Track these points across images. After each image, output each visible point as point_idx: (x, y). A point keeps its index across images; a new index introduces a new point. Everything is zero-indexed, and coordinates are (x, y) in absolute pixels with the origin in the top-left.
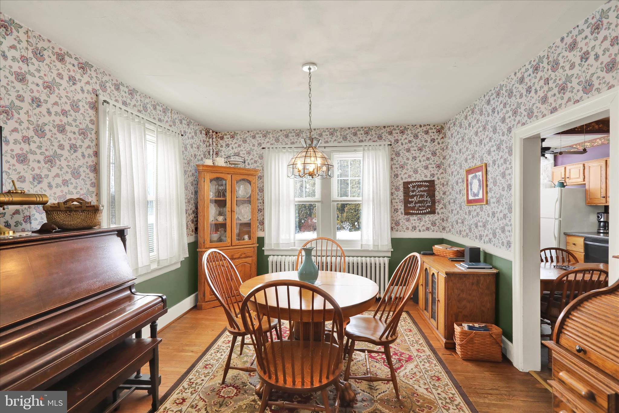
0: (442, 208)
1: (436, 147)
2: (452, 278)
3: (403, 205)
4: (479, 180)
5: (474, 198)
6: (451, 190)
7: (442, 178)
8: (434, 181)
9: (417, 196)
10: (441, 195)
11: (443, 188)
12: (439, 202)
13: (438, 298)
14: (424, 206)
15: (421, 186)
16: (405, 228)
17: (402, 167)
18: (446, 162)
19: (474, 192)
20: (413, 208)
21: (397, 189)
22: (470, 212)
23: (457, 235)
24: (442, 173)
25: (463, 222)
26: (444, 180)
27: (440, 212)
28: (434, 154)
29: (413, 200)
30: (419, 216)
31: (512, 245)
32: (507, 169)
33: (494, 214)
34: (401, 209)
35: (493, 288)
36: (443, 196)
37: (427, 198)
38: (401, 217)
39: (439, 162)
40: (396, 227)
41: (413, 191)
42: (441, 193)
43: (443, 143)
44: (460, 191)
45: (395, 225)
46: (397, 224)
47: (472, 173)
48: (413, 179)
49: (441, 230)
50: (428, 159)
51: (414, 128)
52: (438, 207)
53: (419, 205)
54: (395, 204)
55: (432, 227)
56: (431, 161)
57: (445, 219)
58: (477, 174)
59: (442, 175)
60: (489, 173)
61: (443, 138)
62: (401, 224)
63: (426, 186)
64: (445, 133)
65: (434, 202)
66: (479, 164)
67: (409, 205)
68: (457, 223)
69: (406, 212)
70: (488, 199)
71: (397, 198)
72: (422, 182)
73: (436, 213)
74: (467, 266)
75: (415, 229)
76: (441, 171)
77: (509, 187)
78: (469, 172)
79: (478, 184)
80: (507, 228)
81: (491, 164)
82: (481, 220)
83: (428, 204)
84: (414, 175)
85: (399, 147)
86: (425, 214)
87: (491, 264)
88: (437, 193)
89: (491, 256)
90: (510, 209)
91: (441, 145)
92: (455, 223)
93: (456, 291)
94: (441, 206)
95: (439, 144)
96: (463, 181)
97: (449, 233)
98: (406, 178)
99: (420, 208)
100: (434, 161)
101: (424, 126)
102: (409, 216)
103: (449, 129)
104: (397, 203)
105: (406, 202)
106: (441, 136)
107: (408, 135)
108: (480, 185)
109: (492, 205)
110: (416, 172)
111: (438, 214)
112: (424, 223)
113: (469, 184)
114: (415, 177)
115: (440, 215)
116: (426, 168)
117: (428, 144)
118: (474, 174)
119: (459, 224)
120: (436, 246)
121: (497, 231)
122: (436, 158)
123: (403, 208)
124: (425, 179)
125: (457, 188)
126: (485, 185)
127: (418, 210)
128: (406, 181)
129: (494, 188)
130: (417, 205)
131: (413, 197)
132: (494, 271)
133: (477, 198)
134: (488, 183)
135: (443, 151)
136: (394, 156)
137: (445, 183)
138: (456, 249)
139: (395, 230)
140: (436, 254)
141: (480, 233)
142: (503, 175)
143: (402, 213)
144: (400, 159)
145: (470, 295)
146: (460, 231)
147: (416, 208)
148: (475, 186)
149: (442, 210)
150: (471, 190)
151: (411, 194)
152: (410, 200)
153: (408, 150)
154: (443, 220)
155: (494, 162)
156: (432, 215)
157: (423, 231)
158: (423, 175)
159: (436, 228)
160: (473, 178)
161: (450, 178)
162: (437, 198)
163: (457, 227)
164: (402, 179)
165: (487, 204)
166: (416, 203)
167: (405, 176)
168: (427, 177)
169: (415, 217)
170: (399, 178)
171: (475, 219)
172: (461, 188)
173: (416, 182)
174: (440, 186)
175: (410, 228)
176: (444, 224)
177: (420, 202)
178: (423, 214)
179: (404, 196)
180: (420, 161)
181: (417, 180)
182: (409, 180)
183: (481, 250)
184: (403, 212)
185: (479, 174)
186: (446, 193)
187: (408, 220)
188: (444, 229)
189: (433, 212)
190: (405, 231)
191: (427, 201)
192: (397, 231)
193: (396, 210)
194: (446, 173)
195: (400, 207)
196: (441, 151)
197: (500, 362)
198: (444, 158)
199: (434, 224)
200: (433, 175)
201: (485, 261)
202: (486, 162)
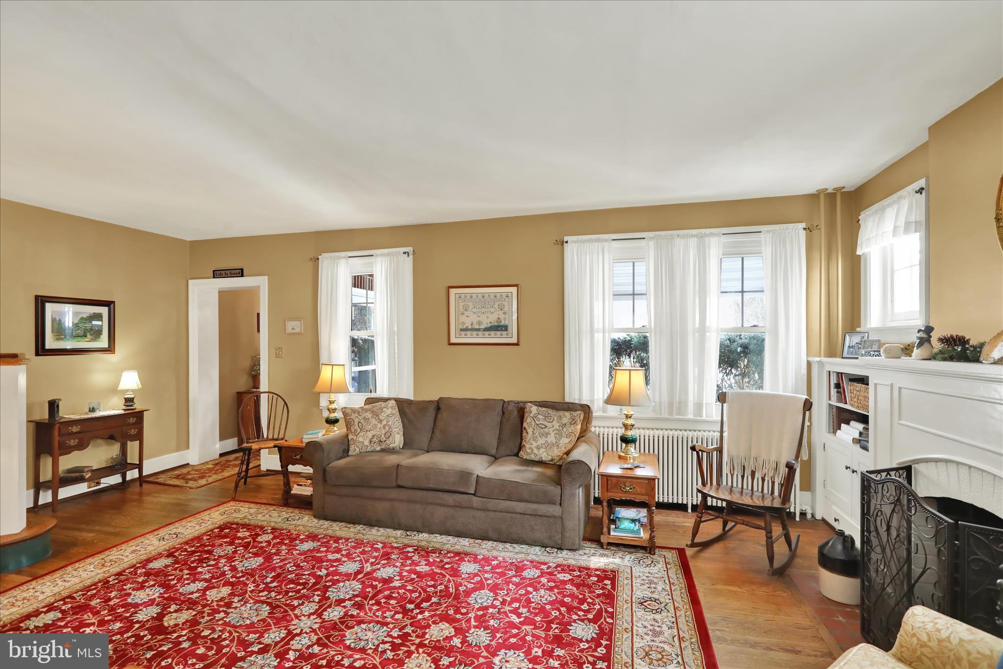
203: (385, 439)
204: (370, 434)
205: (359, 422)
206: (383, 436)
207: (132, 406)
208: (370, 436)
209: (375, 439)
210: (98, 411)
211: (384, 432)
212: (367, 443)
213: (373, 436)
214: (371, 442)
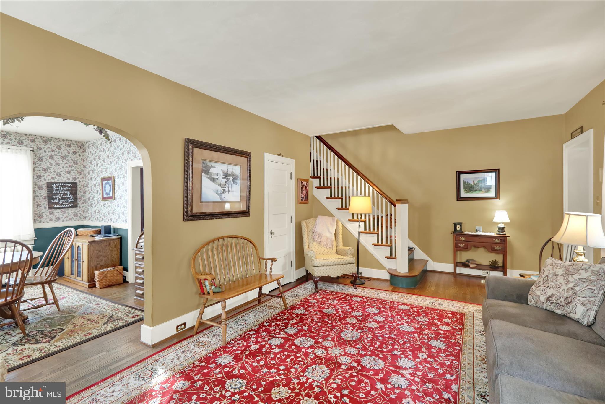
0: (83, 203)
1: (77, 157)
2: (93, 244)
3: (47, 201)
4: (110, 185)
5: (107, 196)
6: (90, 190)
7: (83, 181)
8: (76, 183)
9: (61, 194)
10: (82, 193)
11: (83, 189)
12: (80, 198)
13: (82, 260)
14: (67, 202)
15: (65, 186)
16: (48, 219)
17: (45, 170)
18: (86, 171)
19: (107, 193)
20: (57, 204)
21: (40, 188)
22: (104, 205)
23: (95, 221)
24: (83, 178)
25: (99, 212)
26: (85, 182)
27: (81, 206)
28: (76, 163)
29: (56, 197)
30: (62, 209)
31: (128, 221)
32: (125, 181)
33: (118, 205)
34: (44, 204)
35: (119, 246)
36: (84, 194)
37: (70, 195)
38: (44, 210)
39: (80, 170)
40: (39, 219)
41: (57, 190)
42: (82, 192)
43: (83, 156)
44: (97, 191)
45: (37, 217)
46: (40, 216)
47: (106, 181)
48: (56, 181)
49: (82, 219)
50: (70, 166)
51: (57, 141)
52: (80, 202)
53: (62, 201)
54: (38, 200)
55: (74, 218)
56: (73, 168)
57: (85, 211)
58: (109, 181)
59: (82, 179)
60: (116, 182)
61: (83, 152)
62: (45, 216)
63: (69, 187)
64: (85, 149)
65: (76, 199)
66: (110, 175)
67: (53, 201)
68: (95, 213)
69: (50, 206)
70: (115, 196)
71: (39, 195)
72: (66, 183)
73: (78, 207)
74: (103, 236)
75: (59, 220)
76: (82, 176)
77: (126, 190)
78: (103, 179)
79: (109, 188)
80: (125, 212)
81: (117, 177)
82: (111, 209)
83: (71, 200)
84: (57, 177)
85: (42, 154)
86: (68, 207)
87: (117, 234)
88: (78, 192)
89: (118, 229)
90: (126, 202)
91: (81, 157)
92: (93, 213)
93: (96, 252)
94: (82, 201)
95: (80, 156)
96: (99, 185)
97: (89, 221)
98: (49, 179)
99: (63, 203)
100: (75, 168)
101: (67, 140)
102: (52, 210)
103: (88, 147)
104: (40, 199)
105: (50, 199)
106: (82, 150)
107: (51, 145)
108: (110, 188)
109: (117, 200)
110: (59, 175)
111: (80, 207)
112: (67, 215)
113: (104, 187)
114: (58, 179)
115: (81, 208)
116: (69, 172)
117: (70, 155)
118: (107, 181)
119: (97, 213)
120: (79, 229)
121: (120, 214)
122: (78, 166)
123: (47, 203)
124: (67, 181)
125: (95, 189)
126: (113, 188)
127: (62, 204)
128: (49, 181)
129: (118, 191)
130: (61, 201)
131: (56, 194)
132: (119, 237)
133: (109, 196)
134: (115, 188)
135: (84, 161)
136: (37, 161)
137: (85, 185)
138: (95, 229)
139: (38, 222)
140: (80, 235)
141: (111, 217)
142: (123, 184)
143: (45, 208)
144: (43, 163)
145: (105, 252)
146: (98, 218)
147: (60, 203)
148: (108, 188)
149: (83, 205)
150: (105, 191)
151: (55, 192)
152: (54, 197)
153: (51, 157)
154: (84, 212)
155: (118, 176)
156: (74, 208)
157: (66, 221)
158: (66, 178)
159: (78, 218)
160: (106, 184)
161: (89, 182)
162: (78, 196)
163: (95, 216)
164: (45, 180)
165: (115, 199)
166: (59, 199)
167: (47, 178)
168: (69, 180)
169: (58, 211)
170: (42, 179)
171: (107, 209)
172: (98, 189)
173: (59, 183)
174: (81, 187)
175: (54, 219)
176: (84, 215)
177: (63, 199)
178: (66, 208)
179: (48, 194)
180: (63, 167)
181: (60, 181)
182: (53, 181)
183: (112, 227)
184: (47, 207)
185: (110, 182)
186: (86, 192)
187: (52, 213)
188: (85, 218)
189: (75, 206)
190: (48, 222)
191: (70, 198)
192: (40, 222)
193: (39, 205)
194: (86, 178)
195: (43, 202)
196: (82, 162)
197: (122, 284)
198: (85, 167)
199: (76, 215)
200: (75, 179)
201: (114, 233)
202: (114, 175)
203: (563, 304)
204: (550, 292)
205: (547, 276)
206: (562, 299)
207: (503, 232)
208: (549, 294)
209: (554, 299)
210: (479, 232)
211: (566, 295)
212: (543, 299)
213: (553, 295)
214: (547, 300)
